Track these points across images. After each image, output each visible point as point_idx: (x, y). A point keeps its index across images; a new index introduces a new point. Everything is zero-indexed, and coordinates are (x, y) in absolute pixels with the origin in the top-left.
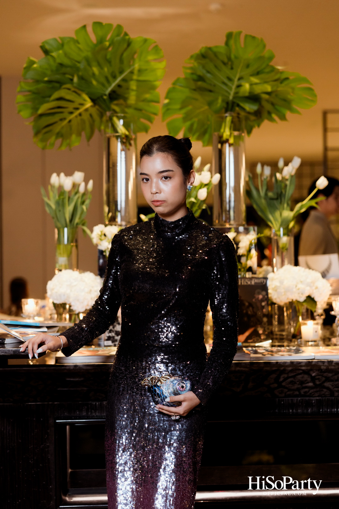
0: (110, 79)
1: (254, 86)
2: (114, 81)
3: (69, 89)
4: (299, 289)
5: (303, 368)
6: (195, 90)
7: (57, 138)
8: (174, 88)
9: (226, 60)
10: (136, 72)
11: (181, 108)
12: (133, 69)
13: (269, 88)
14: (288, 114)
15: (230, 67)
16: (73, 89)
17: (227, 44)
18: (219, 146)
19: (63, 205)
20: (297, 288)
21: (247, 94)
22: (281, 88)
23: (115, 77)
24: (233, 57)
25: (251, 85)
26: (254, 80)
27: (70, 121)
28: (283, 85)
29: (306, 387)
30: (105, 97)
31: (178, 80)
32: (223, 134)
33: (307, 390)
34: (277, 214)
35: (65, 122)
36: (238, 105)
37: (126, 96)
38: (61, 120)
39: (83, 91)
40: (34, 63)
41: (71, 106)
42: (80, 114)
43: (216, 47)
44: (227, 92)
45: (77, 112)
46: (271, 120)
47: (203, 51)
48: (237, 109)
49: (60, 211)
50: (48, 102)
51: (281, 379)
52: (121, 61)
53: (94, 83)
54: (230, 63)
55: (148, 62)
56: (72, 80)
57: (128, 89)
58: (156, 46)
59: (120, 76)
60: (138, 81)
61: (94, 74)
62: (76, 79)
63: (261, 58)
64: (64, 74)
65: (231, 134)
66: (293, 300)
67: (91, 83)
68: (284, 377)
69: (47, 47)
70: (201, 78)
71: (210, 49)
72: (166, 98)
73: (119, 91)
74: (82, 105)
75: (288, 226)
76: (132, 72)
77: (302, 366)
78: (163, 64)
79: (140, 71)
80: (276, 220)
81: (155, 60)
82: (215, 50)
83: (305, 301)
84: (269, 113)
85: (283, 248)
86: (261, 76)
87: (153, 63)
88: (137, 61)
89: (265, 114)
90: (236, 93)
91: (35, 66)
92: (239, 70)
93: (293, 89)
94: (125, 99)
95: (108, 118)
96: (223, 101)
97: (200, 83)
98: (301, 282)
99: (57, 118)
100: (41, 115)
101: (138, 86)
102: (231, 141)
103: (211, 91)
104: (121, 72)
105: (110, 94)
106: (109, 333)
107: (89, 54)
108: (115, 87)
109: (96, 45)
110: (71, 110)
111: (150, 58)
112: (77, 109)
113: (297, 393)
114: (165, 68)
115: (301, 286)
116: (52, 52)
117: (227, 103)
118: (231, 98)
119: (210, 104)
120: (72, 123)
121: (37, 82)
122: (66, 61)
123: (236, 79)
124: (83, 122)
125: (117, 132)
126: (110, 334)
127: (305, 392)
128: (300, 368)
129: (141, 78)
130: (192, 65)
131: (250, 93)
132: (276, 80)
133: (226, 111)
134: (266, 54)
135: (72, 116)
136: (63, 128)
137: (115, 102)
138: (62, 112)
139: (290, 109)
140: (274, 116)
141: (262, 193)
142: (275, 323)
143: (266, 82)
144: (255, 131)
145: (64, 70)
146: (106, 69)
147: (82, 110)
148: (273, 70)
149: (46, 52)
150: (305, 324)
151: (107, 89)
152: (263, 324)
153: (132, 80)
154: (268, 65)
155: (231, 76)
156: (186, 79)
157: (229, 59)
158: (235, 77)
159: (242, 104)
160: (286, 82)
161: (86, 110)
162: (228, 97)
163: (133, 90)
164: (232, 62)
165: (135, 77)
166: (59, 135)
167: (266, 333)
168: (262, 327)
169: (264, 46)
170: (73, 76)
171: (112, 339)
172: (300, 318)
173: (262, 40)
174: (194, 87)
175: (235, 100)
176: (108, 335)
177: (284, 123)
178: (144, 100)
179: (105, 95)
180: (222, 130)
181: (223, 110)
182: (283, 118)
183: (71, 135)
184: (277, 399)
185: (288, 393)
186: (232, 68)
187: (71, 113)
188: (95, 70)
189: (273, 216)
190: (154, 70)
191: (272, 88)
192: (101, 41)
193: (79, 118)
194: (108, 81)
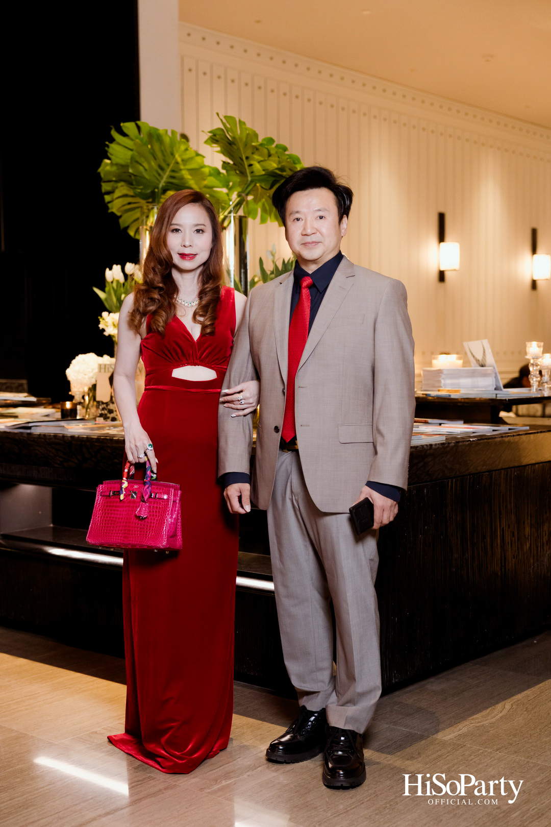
0: (160, 172)
2: (165, 174)
8: (226, 171)
10: (180, 162)
12: (176, 159)
21: (262, 173)
23: (164, 170)
25: (259, 162)
26: (257, 157)
30: (156, 190)
52: (163, 155)
55: (184, 152)
57: (183, 178)
59: (168, 168)
60: (187, 170)
63: (249, 137)
67: (144, 178)
76: (177, 163)
79: (183, 160)
82: (221, 132)
86: (259, 153)
88: (176, 153)
90: (252, 172)
91: (108, 167)
92: (242, 151)
101: (191, 175)
104: (167, 164)
106: (101, 411)
108: (167, 178)
123: (245, 159)
126: (103, 412)
129: (189, 167)
131: (265, 171)
146: (153, 163)
151: (160, 183)
153: (181, 170)
163: (189, 179)
165: (182, 167)
171: (104, 416)
176: (100, 412)
179: (157, 188)
194: (159, 175)
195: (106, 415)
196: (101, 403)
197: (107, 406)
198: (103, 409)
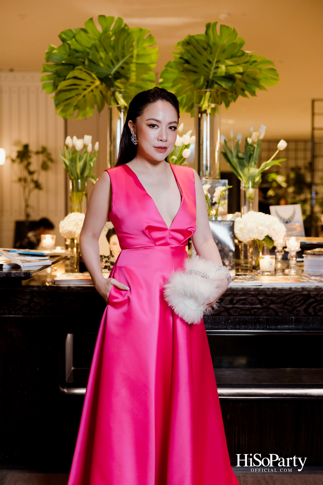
0: (114, 62)
1: (229, 68)
2: (117, 64)
3: (81, 70)
4: (259, 230)
5: (252, 293)
6: (183, 71)
7: (74, 110)
8: (166, 70)
9: (206, 46)
10: (135, 56)
11: (173, 86)
12: (133, 54)
13: (241, 70)
14: (257, 90)
15: (209, 52)
16: (84, 70)
17: (207, 33)
18: (200, 115)
19: (75, 162)
20: (258, 229)
21: (224, 74)
22: (250, 69)
23: (118, 60)
24: (211, 43)
25: (227, 66)
26: (229, 62)
27: (84, 96)
28: (252, 66)
29: (255, 308)
30: (110, 77)
31: (169, 63)
32: (202, 105)
33: (256, 310)
34: (246, 170)
35: (80, 97)
36: (217, 83)
37: (128, 76)
38: (77, 95)
39: (92, 71)
40: (54, 49)
41: (84, 84)
42: (92, 91)
43: (198, 35)
44: (207, 72)
45: (89, 89)
46: (245, 95)
47: (187, 39)
48: (216, 86)
49: (73, 166)
50: (65, 80)
51: (235, 301)
52: (123, 48)
53: (102, 65)
54: (209, 49)
55: (144, 48)
56: (84, 63)
57: (129, 70)
58: (150, 35)
59: (122, 60)
60: (137, 64)
61: (101, 58)
62: (87, 62)
63: (234, 45)
64: (78, 58)
65: (209, 106)
66: (254, 239)
67: (99, 65)
68: (237, 300)
69: (63, 36)
70: (187, 62)
71: (193, 36)
72: (161, 77)
73: (122, 72)
74: (93, 83)
75: (254, 180)
76: (132, 57)
77: (251, 291)
78: (156, 50)
79: (138, 55)
80: (244, 175)
81: (150, 46)
82: (197, 38)
83: (264, 240)
84: (243, 90)
85: (250, 198)
86: (234, 59)
87: (148, 49)
88: (135, 47)
89: (239, 91)
90: (215, 73)
91: (55, 51)
92: (217, 54)
93: (260, 70)
94: (127, 79)
95: (111, 93)
96: (204, 80)
97: (186, 65)
98: (261, 224)
99: (73, 93)
100: (61, 91)
101: (137, 68)
102: (209, 111)
103: (195, 72)
104: (123, 57)
105: (114, 74)
107: (97, 42)
108: (118, 68)
109: (102, 34)
110: (84, 87)
111: (146, 45)
112: (89, 86)
113: (248, 312)
114: (158, 53)
115: (261, 228)
116: (68, 40)
117: (208, 82)
118: (211, 77)
119: (195, 82)
120: (86, 98)
121: (57, 64)
122: (79, 47)
123: (214, 62)
124: (95, 96)
125: (118, 104)
127: (255, 312)
128: (249, 292)
129: (140, 61)
130: (180, 51)
131: (226, 73)
132: (246, 63)
133: (207, 88)
134: (238, 41)
135: (85, 92)
136: (79, 101)
137: (119, 81)
138: (77, 89)
139: (258, 86)
140: (246, 92)
141: (234, 154)
142: (242, 257)
143: (238, 64)
144: (232, 104)
145: (77, 55)
146: (110, 54)
147: (93, 87)
148: (243, 54)
149: (63, 40)
150: (263, 258)
151: (112, 70)
152: (229, 257)
153: (132, 63)
154: (239, 50)
155: (211, 59)
156: (175, 62)
157: (209, 45)
158: (214, 60)
159: (219, 82)
160: (254, 64)
161: (97, 87)
162: (209, 77)
163: (133, 71)
164: (211, 48)
165: (134, 60)
166: (77, 107)
167: (232, 264)
168: (228, 260)
169: (236, 34)
170: (84, 59)
171: (108, 268)
172: (261, 253)
173: (234, 30)
174: (182, 69)
175: (214, 79)
177: (254, 98)
178: (143, 80)
179: (110, 75)
180: (202, 103)
181: (205, 87)
182: (253, 93)
183: (85, 107)
184: (232, 317)
185: (241, 312)
186: (211, 53)
187: (85, 89)
188: (102, 54)
189: (242, 173)
190: (149, 55)
191: (243, 69)
192: (106, 31)
193: (91, 93)
194: (113, 64)
195: (109, 266)
196: (103, 257)
197: (109, 259)
198: (106, 262)
